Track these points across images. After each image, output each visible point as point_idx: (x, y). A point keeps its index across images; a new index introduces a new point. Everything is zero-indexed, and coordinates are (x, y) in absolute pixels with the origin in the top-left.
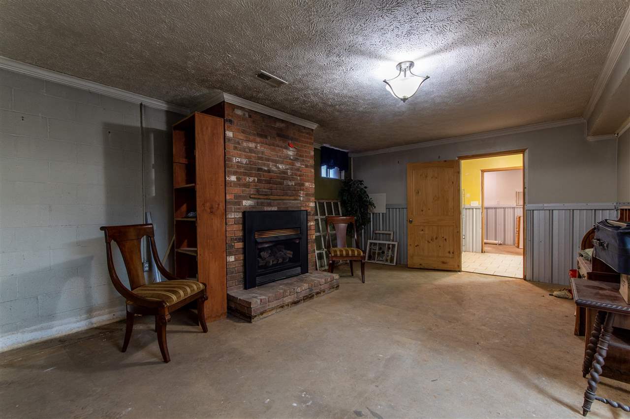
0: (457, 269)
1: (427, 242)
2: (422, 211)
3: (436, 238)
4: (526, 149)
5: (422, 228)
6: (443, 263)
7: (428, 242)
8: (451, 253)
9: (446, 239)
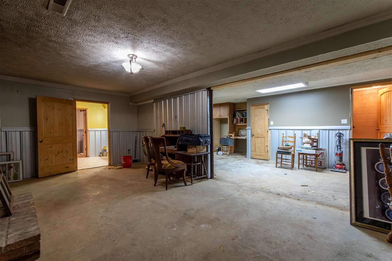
0: (75, 170)
1: (54, 155)
2: (50, 133)
3: (62, 152)
4: (109, 103)
5: (50, 146)
6: (67, 167)
7: (56, 155)
8: (72, 160)
9: (68, 152)
